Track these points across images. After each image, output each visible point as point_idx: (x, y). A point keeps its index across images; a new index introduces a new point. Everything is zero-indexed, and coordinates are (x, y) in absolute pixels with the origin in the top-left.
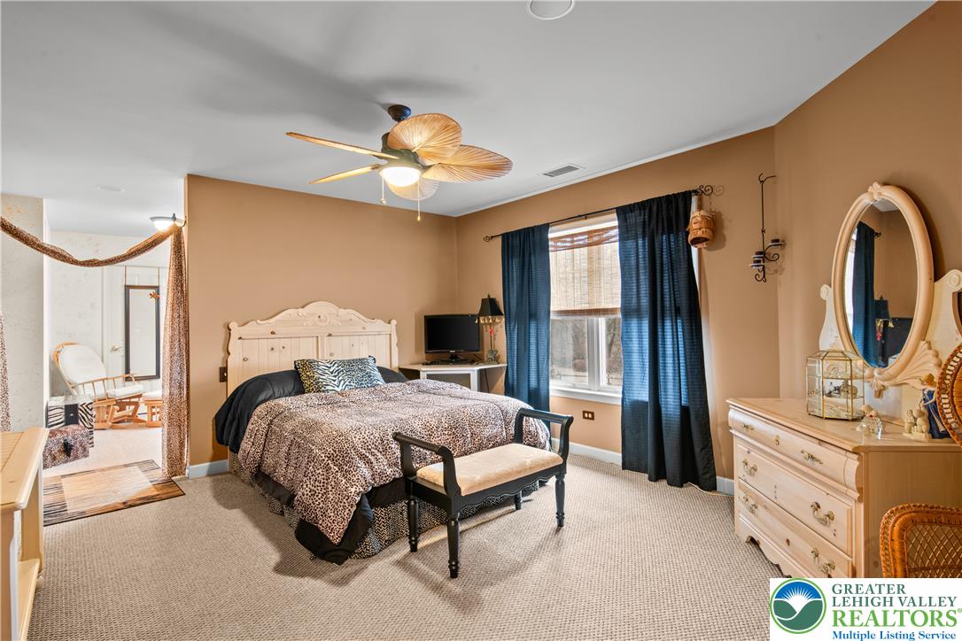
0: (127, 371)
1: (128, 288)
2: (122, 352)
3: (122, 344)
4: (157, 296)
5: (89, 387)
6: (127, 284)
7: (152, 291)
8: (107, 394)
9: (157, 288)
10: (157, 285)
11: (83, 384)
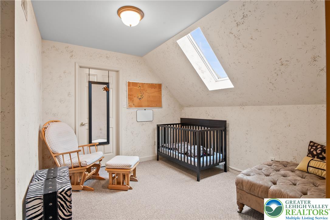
0: (90, 141)
1: (90, 83)
2: (87, 127)
3: (86, 121)
4: (107, 90)
5: (67, 157)
6: (90, 80)
7: (105, 86)
8: (80, 163)
9: (107, 84)
10: (107, 82)
11: (63, 154)
